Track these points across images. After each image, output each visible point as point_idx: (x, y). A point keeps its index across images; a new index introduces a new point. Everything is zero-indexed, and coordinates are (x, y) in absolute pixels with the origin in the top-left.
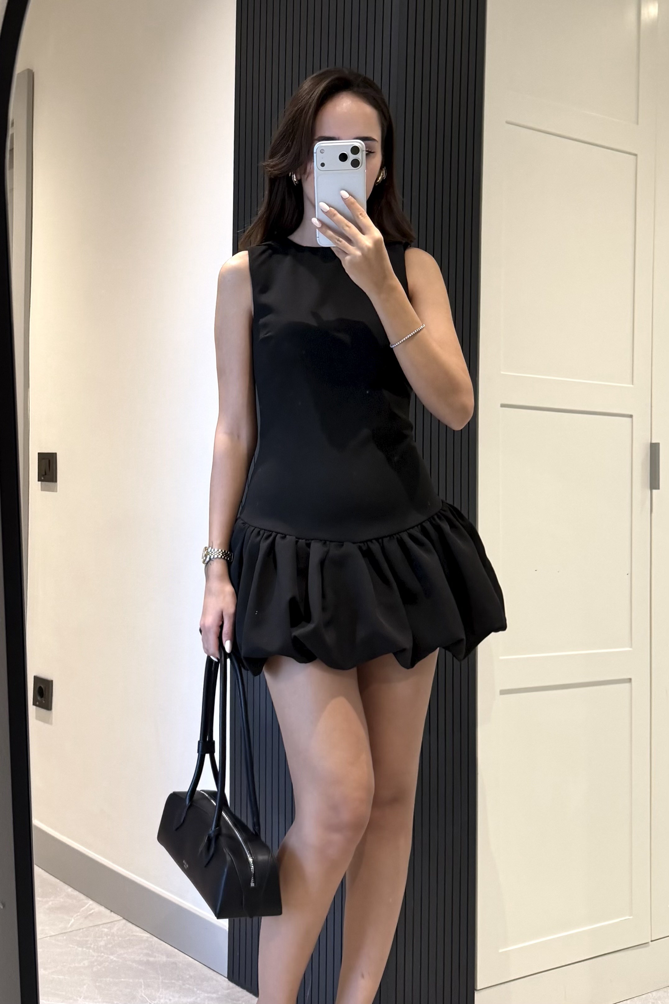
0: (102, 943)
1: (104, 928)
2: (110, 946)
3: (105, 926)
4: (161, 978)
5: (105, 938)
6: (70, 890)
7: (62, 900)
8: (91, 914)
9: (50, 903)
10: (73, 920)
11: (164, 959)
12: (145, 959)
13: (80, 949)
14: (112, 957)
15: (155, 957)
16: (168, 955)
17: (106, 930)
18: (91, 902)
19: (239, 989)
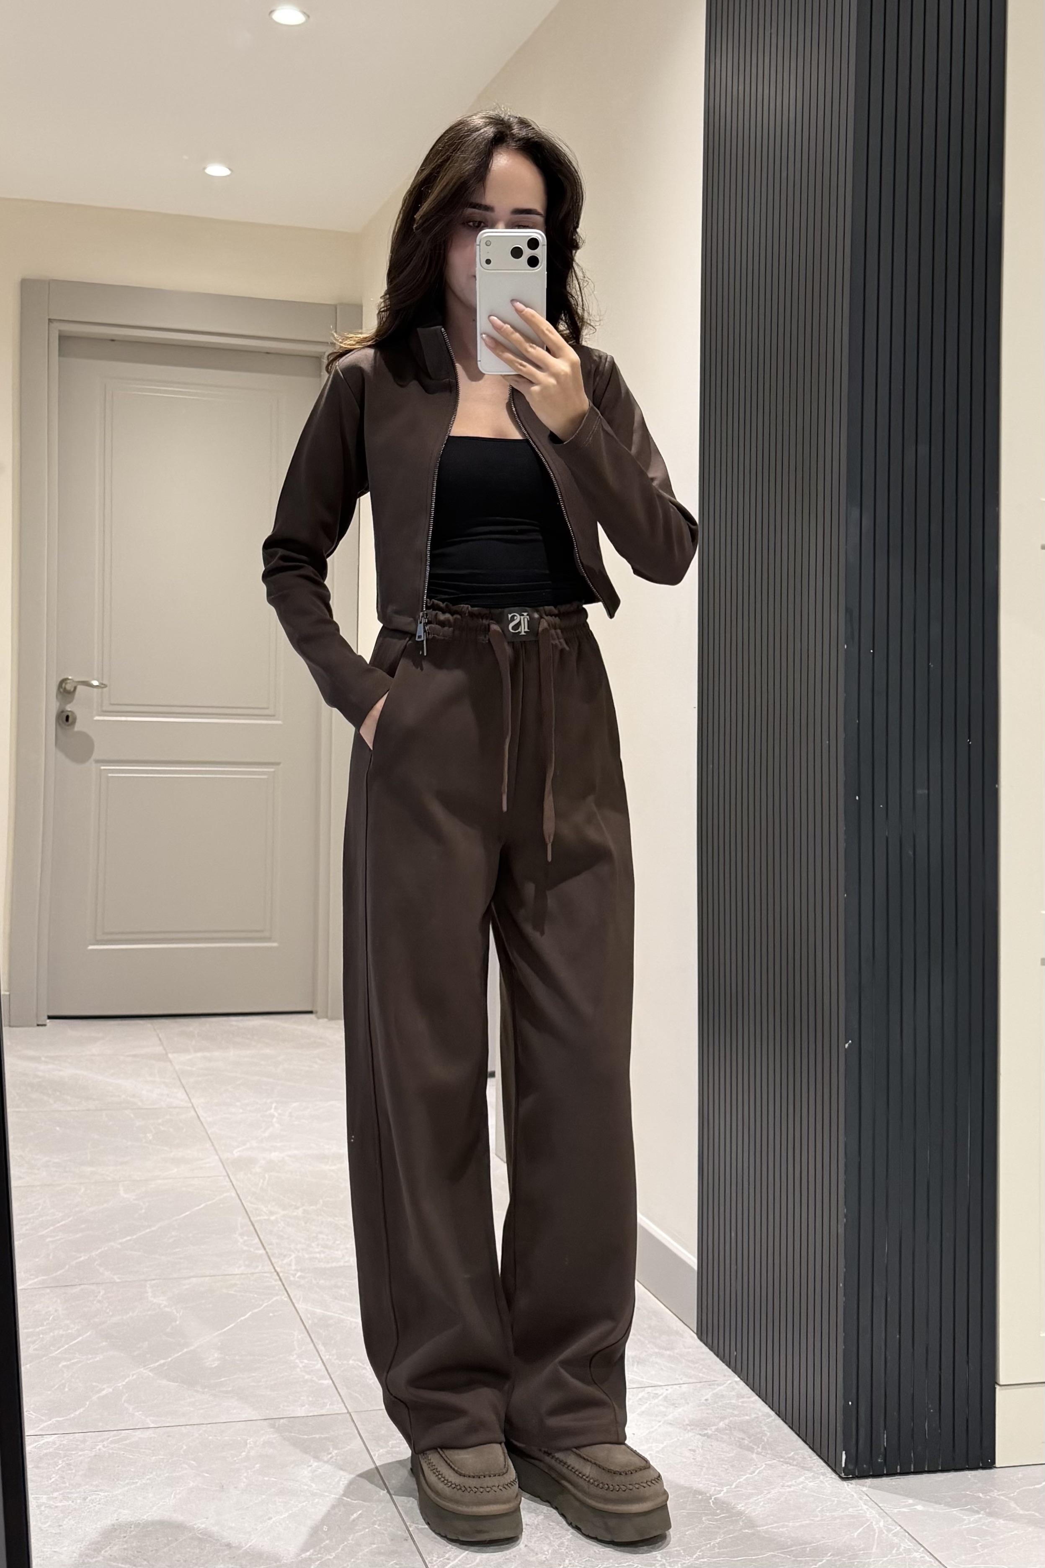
19: (706, 1349)
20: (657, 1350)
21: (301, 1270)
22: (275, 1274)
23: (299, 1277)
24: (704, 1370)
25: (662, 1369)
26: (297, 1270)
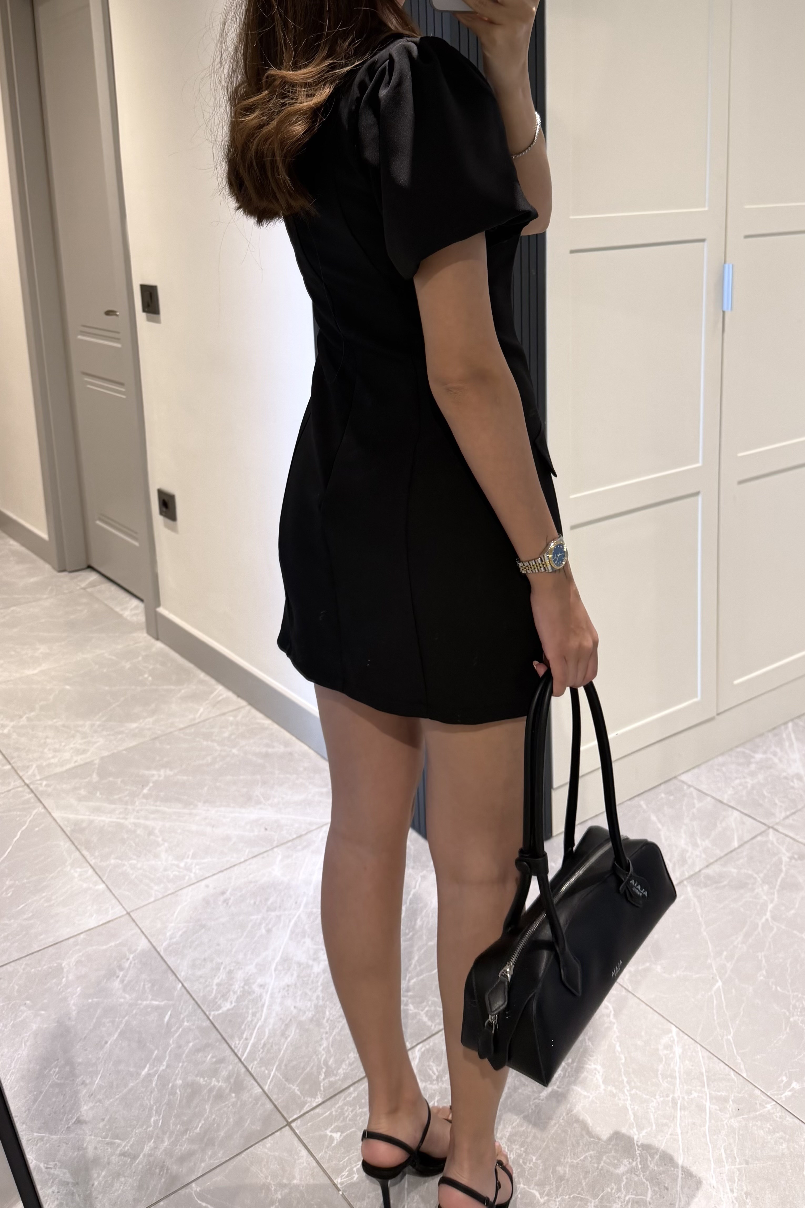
0: (226, 735)
1: (230, 716)
2: (233, 737)
3: (231, 714)
4: (277, 772)
5: (230, 728)
6: (202, 675)
7: (194, 687)
8: (219, 701)
9: (183, 691)
10: (202, 710)
11: (281, 749)
12: (264, 750)
13: (205, 743)
14: (235, 751)
15: (273, 747)
16: (287, 744)
17: (231, 719)
18: (220, 688)
21: (46, 778)
22: (26, 787)
23: (46, 785)
26: (41, 780)
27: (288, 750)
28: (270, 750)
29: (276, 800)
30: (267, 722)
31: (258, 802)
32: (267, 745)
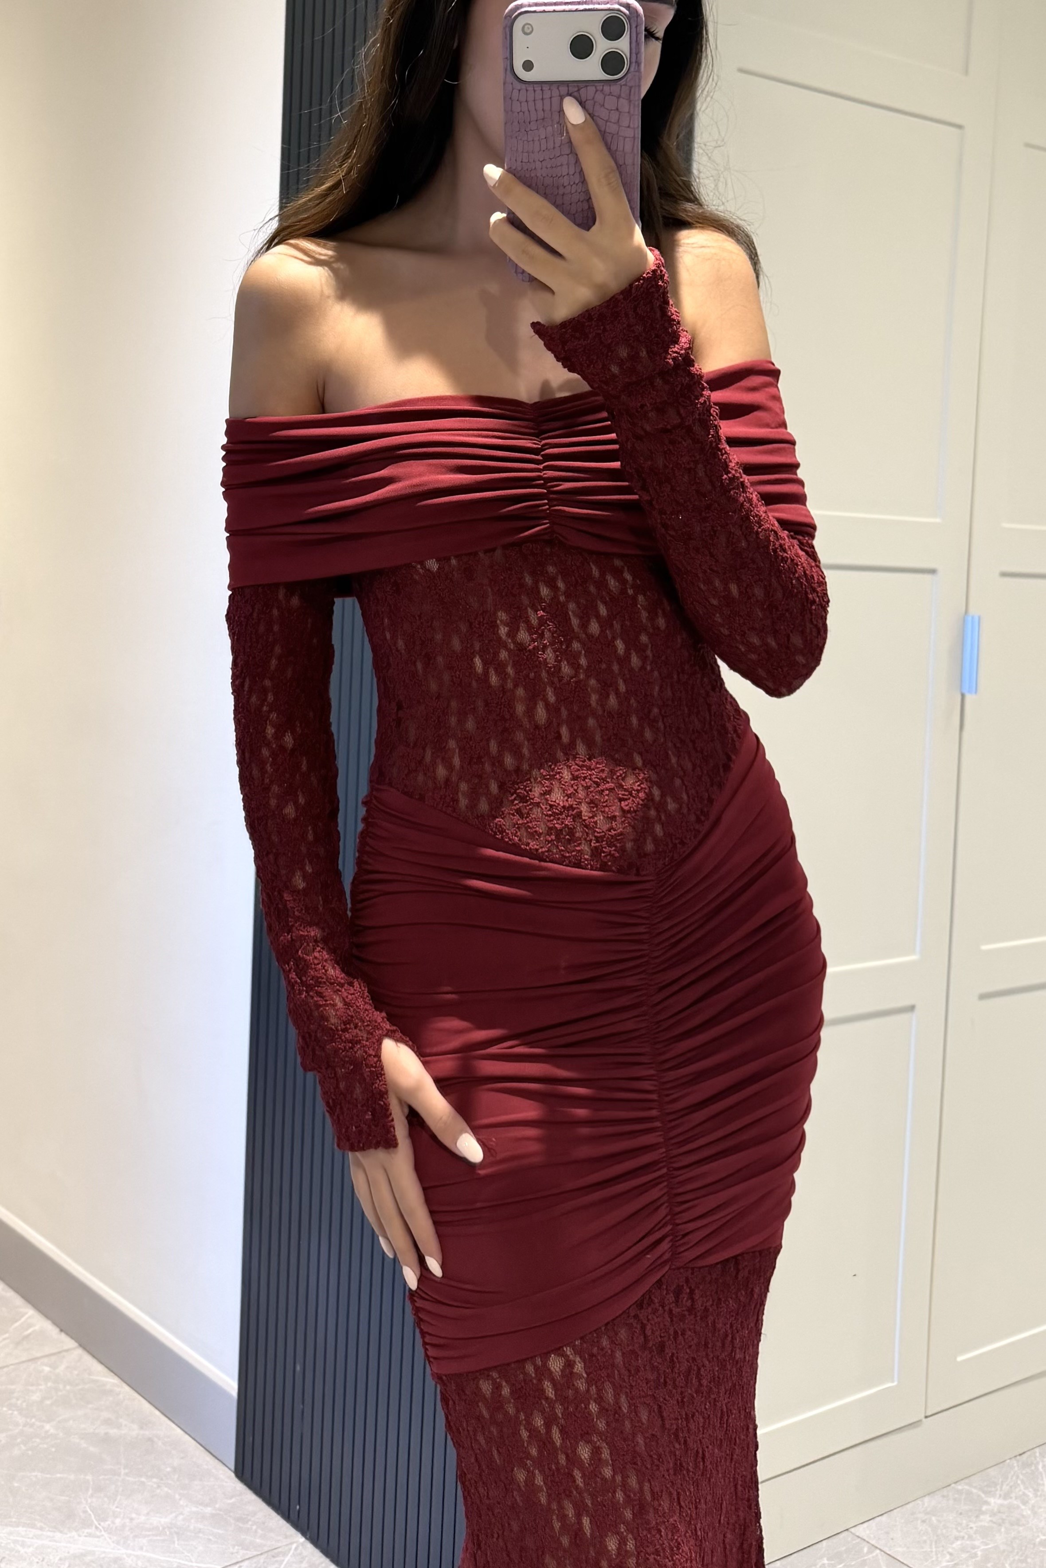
0: (36, 1397)
1: (46, 1365)
2: (48, 1402)
3: (46, 1360)
4: (123, 1471)
5: (43, 1387)
6: (1, 1287)
8: (28, 1336)
11: (136, 1431)
12: (102, 1430)
14: (47, 1427)
15: (119, 1426)
17: (47, 1369)
18: (30, 1312)
19: (249, 1496)
20: (194, 1509)
24: (260, 1531)
25: (209, 1540)
27: (147, 1433)
28: (113, 1432)
29: (118, 1521)
30: (111, 1380)
31: (86, 1523)
32: (107, 1422)
